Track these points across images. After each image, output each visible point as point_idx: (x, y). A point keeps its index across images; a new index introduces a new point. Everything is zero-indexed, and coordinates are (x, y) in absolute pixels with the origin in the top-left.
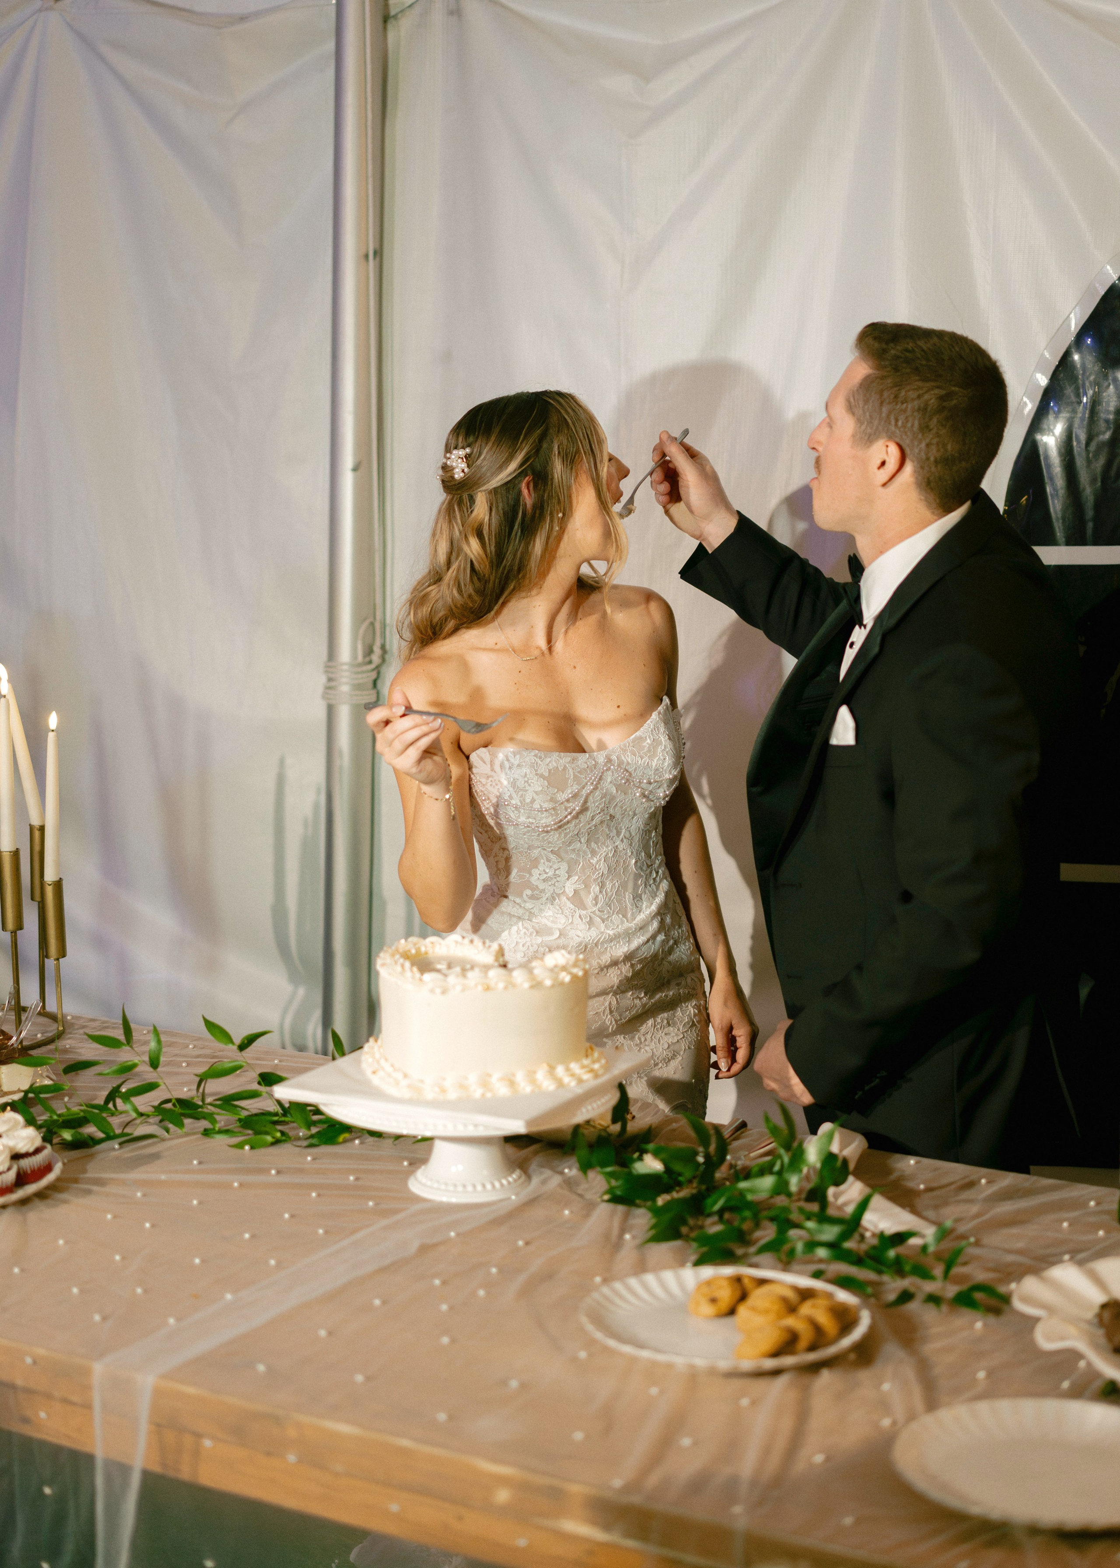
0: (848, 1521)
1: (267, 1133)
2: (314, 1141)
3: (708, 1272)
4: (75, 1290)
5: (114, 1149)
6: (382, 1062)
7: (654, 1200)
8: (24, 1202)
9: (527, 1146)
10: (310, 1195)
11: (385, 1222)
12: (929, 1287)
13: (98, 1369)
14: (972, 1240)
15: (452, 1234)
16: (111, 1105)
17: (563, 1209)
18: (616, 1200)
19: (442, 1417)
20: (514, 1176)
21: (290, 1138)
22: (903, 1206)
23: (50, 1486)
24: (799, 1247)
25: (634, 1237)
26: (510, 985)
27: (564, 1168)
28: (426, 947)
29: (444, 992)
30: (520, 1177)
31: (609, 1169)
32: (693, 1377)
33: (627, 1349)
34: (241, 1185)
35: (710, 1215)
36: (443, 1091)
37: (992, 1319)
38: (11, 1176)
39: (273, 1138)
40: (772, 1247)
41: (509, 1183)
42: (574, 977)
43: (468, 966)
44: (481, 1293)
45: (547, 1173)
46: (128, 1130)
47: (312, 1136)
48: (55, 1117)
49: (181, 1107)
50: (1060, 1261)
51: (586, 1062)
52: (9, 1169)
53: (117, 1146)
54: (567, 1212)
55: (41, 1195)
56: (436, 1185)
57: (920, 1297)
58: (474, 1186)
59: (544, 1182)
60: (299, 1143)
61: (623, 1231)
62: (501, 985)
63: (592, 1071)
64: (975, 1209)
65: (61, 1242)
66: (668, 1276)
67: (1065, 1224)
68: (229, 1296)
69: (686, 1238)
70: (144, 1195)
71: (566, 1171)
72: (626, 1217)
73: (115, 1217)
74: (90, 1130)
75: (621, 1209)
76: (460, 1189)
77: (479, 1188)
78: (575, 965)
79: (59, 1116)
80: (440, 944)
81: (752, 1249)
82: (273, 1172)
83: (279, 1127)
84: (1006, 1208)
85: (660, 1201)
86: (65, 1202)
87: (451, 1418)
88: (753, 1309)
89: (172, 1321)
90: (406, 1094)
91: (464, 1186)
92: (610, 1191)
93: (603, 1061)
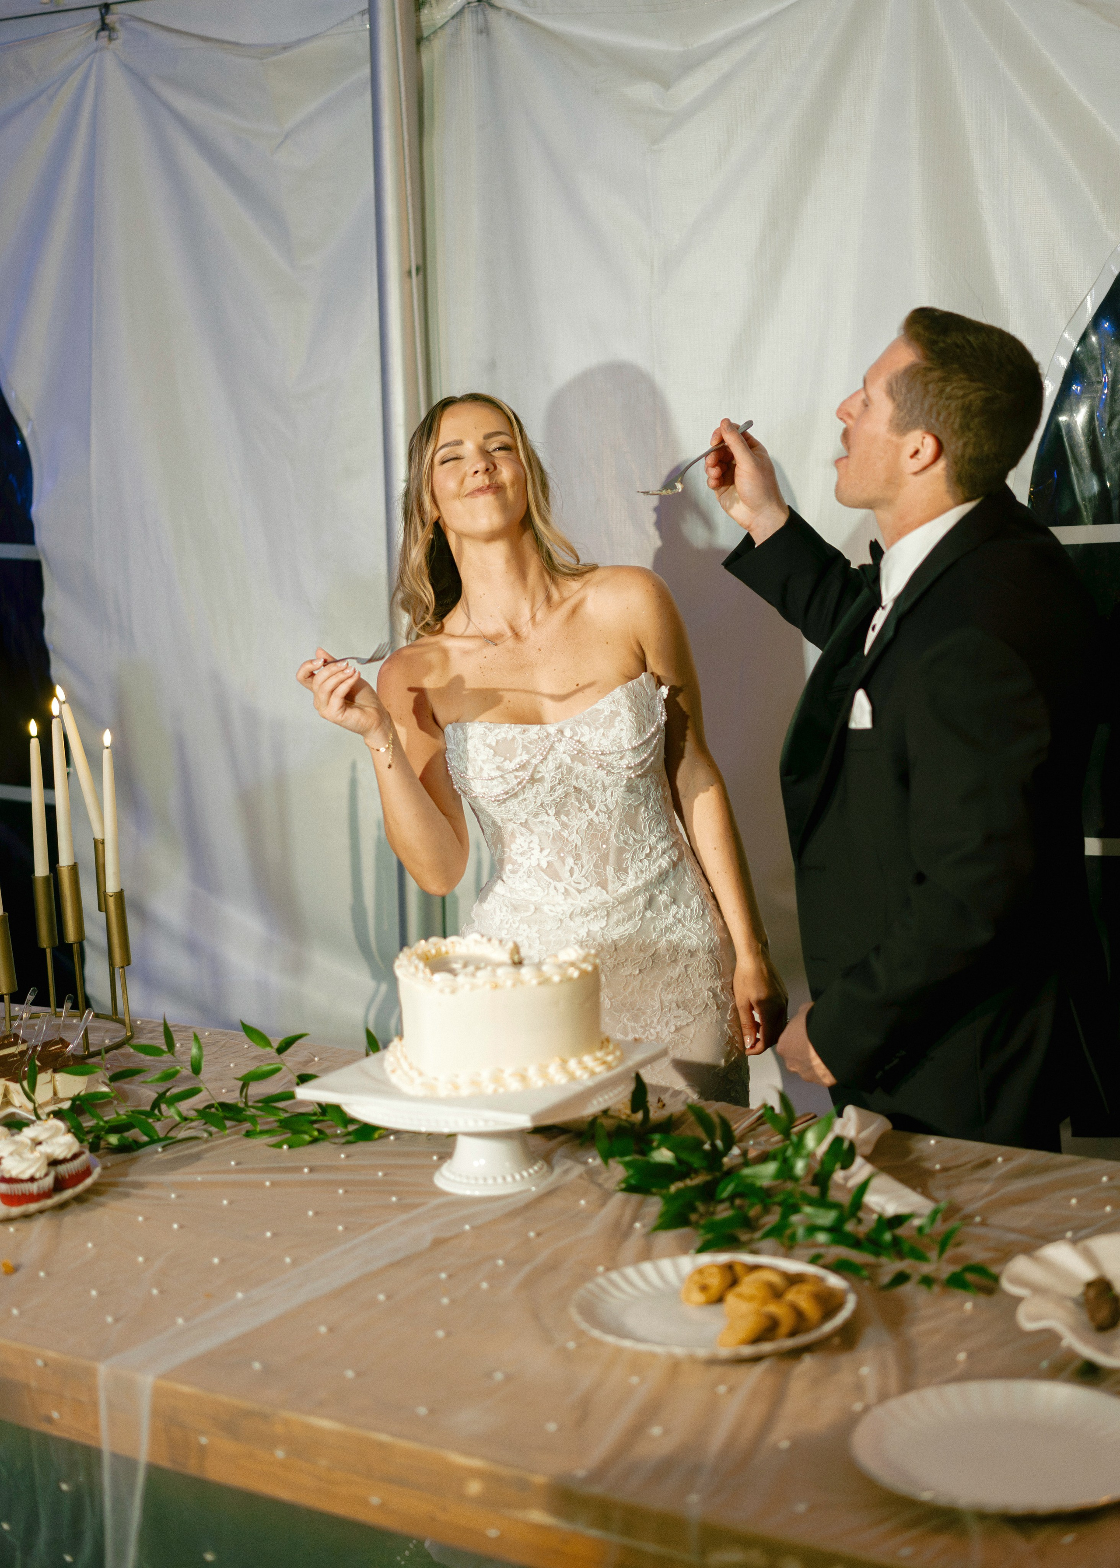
0: (801, 1508)
1: (305, 1133)
2: (351, 1138)
3: (706, 1259)
4: (94, 1293)
5: (157, 1152)
6: (402, 1060)
7: (668, 1188)
8: (62, 1206)
9: (555, 1137)
10: (336, 1192)
11: (404, 1217)
12: (927, 1269)
13: (103, 1369)
14: (978, 1219)
15: (467, 1227)
16: (156, 1112)
17: (579, 1199)
18: (630, 1188)
19: (422, 1411)
20: (536, 1168)
21: (327, 1135)
22: (914, 1188)
23: (66, 1482)
24: (800, 1232)
25: (644, 1226)
26: (518, 982)
27: (588, 1158)
28: (446, 946)
29: (453, 991)
30: (541, 1169)
31: (628, 1158)
32: (675, 1366)
33: (610, 1339)
34: (273, 1184)
35: (722, 1201)
36: (456, 1087)
37: (982, 1299)
38: (49, 1181)
39: (311, 1136)
40: (776, 1232)
41: (530, 1175)
42: (583, 973)
43: (482, 965)
44: (485, 1285)
45: (569, 1163)
46: (172, 1134)
47: (349, 1134)
48: (102, 1123)
49: (223, 1111)
50: (1062, 1238)
51: (599, 1054)
52: (46, 1175)
53: (160, 1150)
54: (583, 1202)
55: (79, 1199)
56: (458, 1179)
57: (915, 1278)
58: (495, 1179)
59: (566, 1172)
60: (337, 1141)
61: (635, 1219)
62: (509, 983)
63: (604, 1063)
64: (987, 1187)
65: (90, 1245)
66: (666, 1264)
67: (1074, 1201)
68: (240, 1295)
69: (696, 1225)
70: (178, 1197)
71: (590, 1160)
72: (641, 1205)
73: (146, 1219)
74: (135, 1134)
75: (635, 1198)
76: (481, 1182)
77: (500, 1180)
78: (585, 959)
79: (106, 1122)
80: (460, 944)
81: (758, 1235)
82: (306, 1170)
83: (316, 1126)
84: (1018, 1186)
85: (673, 1189)
86: (102, 1205)
87: (432, 1411)
88: (740, 1296)
89: (180, 1321)
90: (420, 1092)
91: (485, 1179)
92: (625, 1181)
93: (618, 1053)
